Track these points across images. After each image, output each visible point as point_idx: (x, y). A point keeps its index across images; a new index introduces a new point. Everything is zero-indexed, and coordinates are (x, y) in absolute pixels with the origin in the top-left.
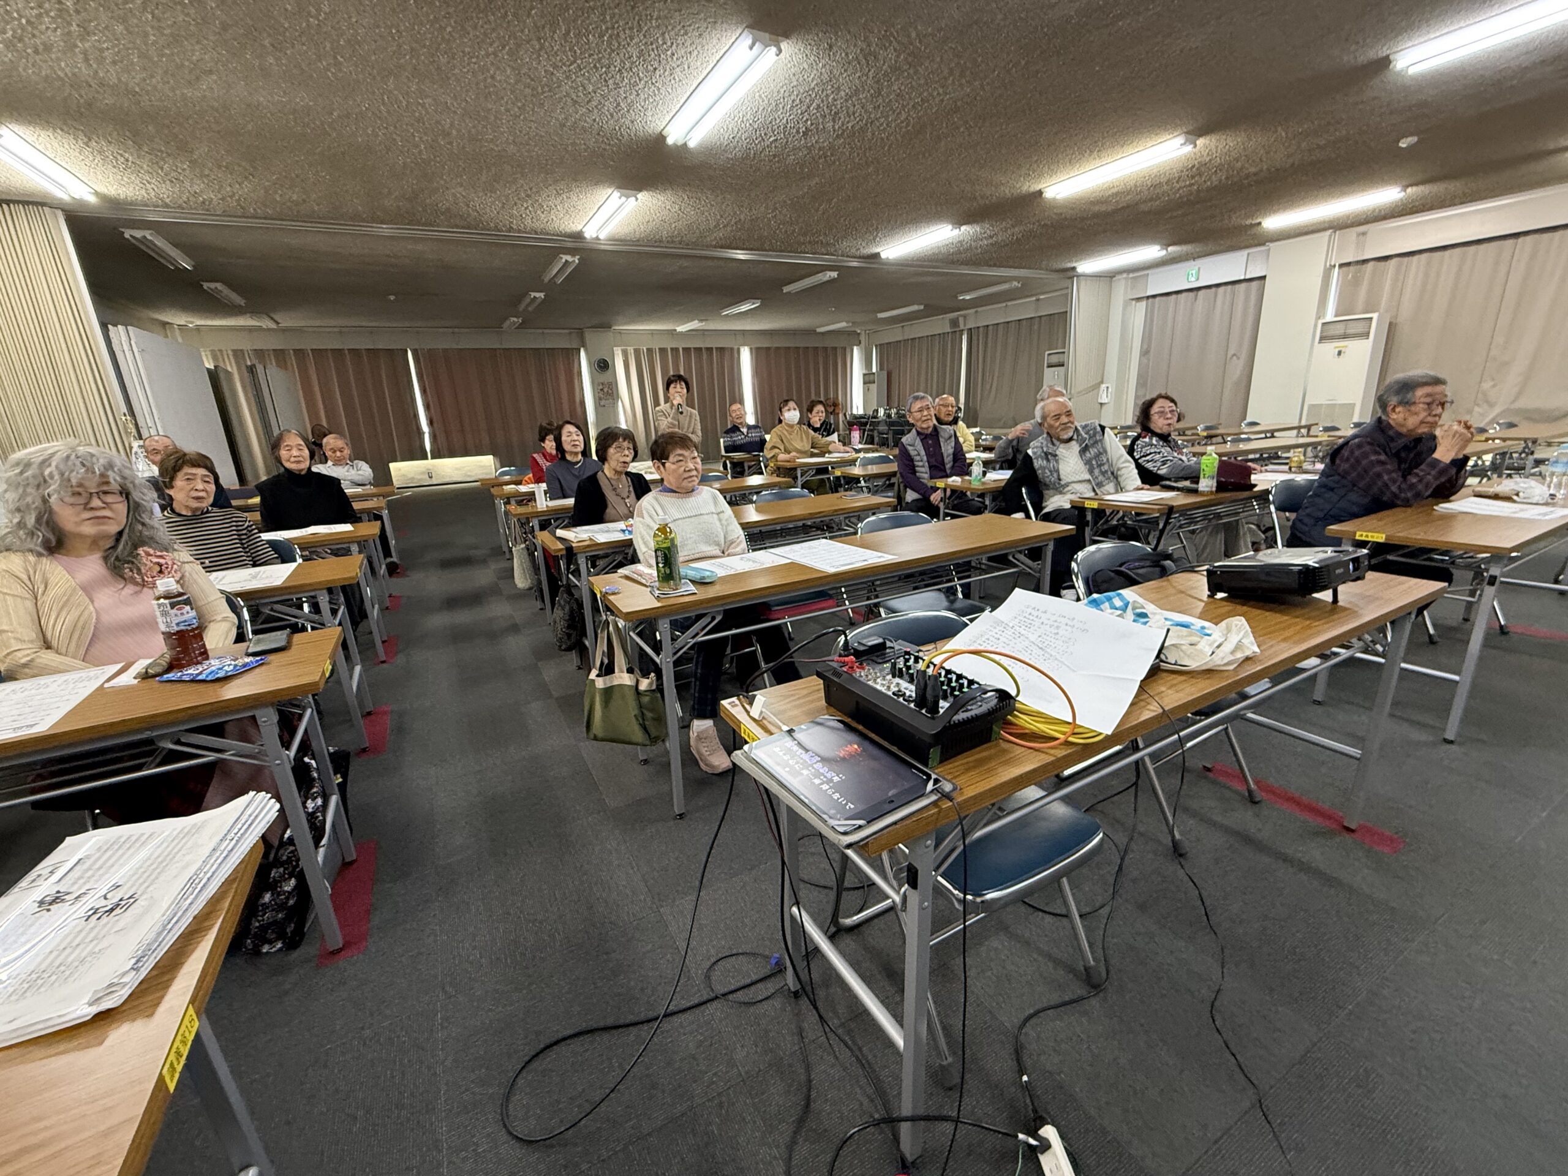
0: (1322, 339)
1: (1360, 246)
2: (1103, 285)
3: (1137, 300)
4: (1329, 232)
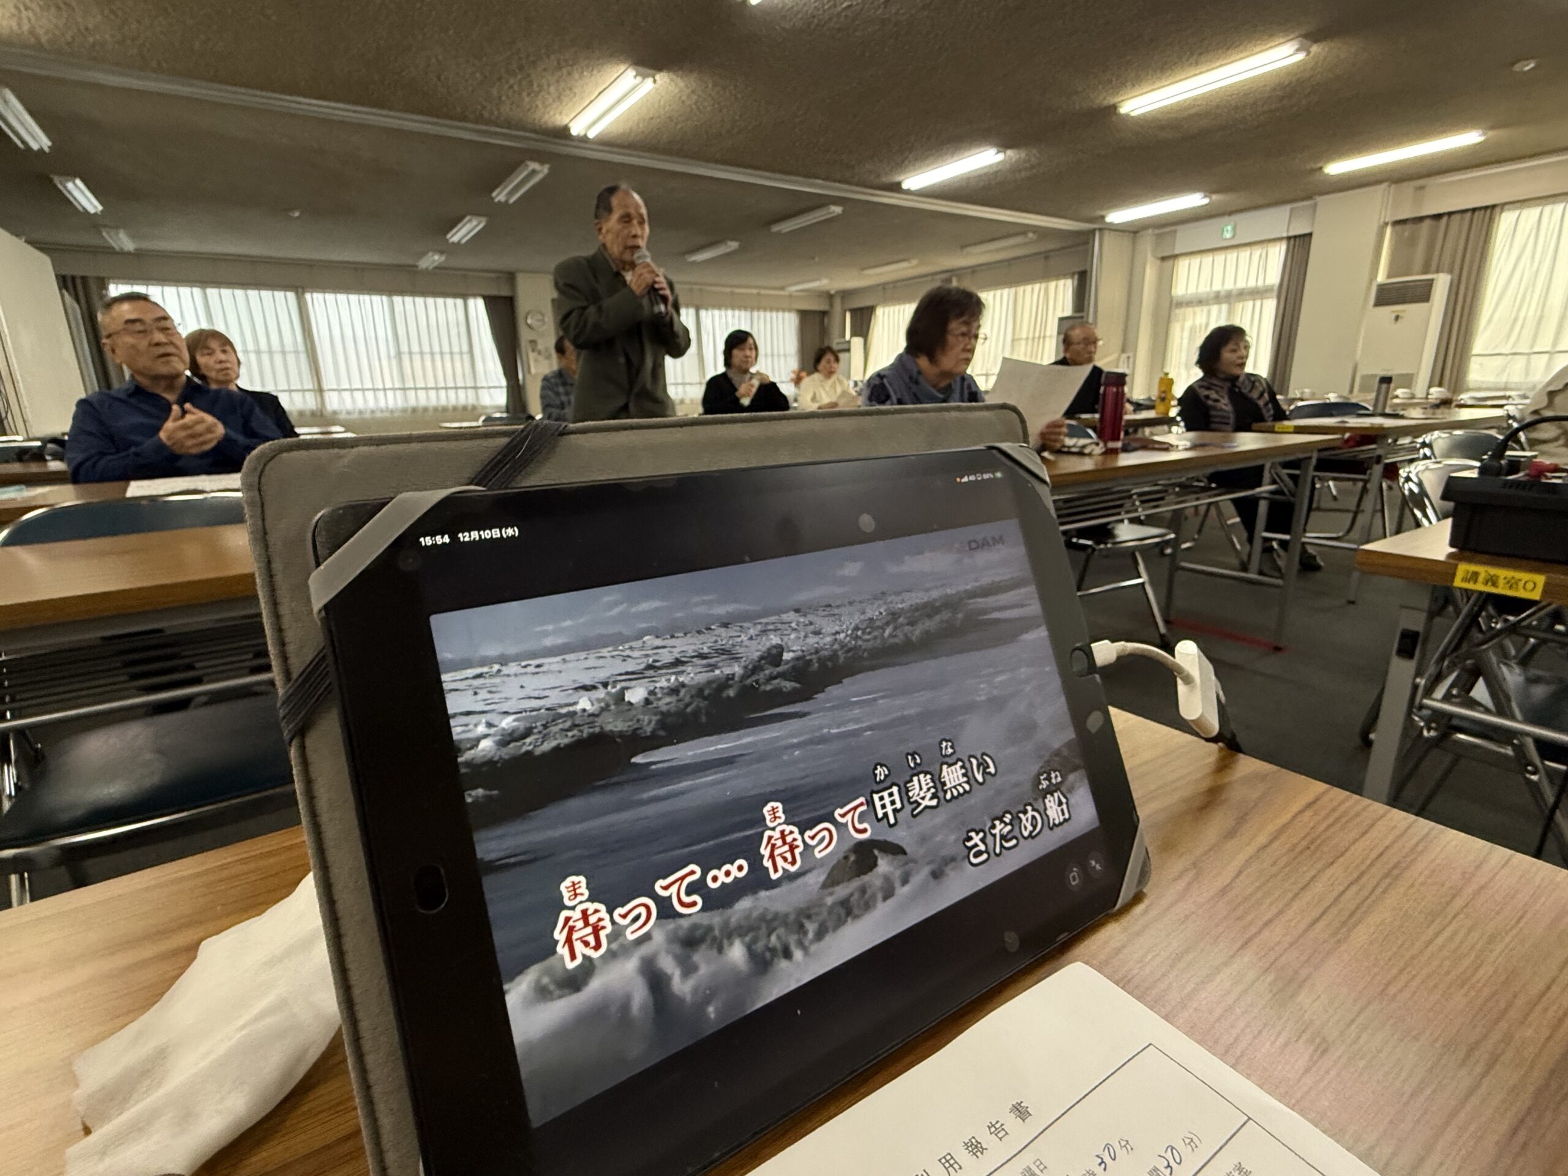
0: (1378, 302)
1: (1415, 202)
2: (1126, 241)
3: (1163, 259)
4: (1384, 185)
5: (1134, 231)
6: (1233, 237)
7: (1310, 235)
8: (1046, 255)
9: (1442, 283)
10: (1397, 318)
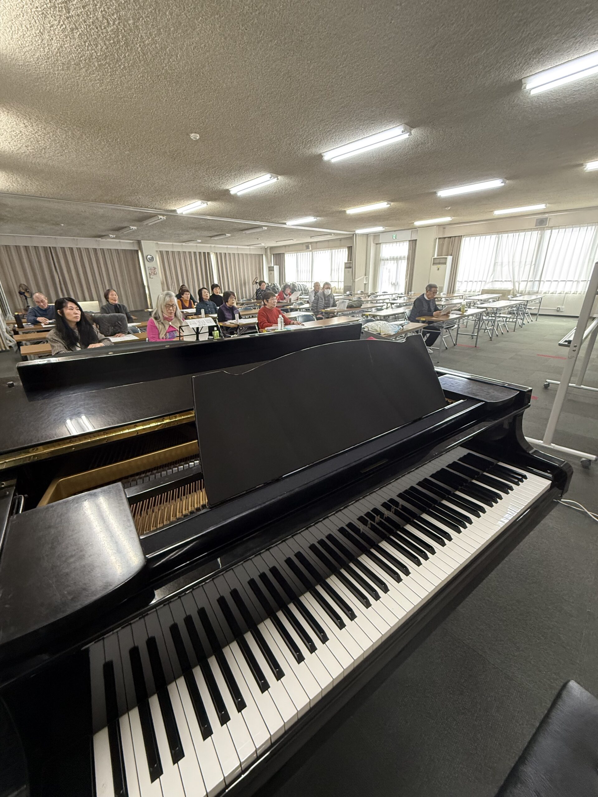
0: (434, 264)
1: (444, 233)
2: (365, 238)
3: (377, 244)
4: (435, 227)
5: (367, 235)
6: (396, 238)
7: (416, 240)
8: (341, 240)
9: (450, 258)
10: (438, 269)
